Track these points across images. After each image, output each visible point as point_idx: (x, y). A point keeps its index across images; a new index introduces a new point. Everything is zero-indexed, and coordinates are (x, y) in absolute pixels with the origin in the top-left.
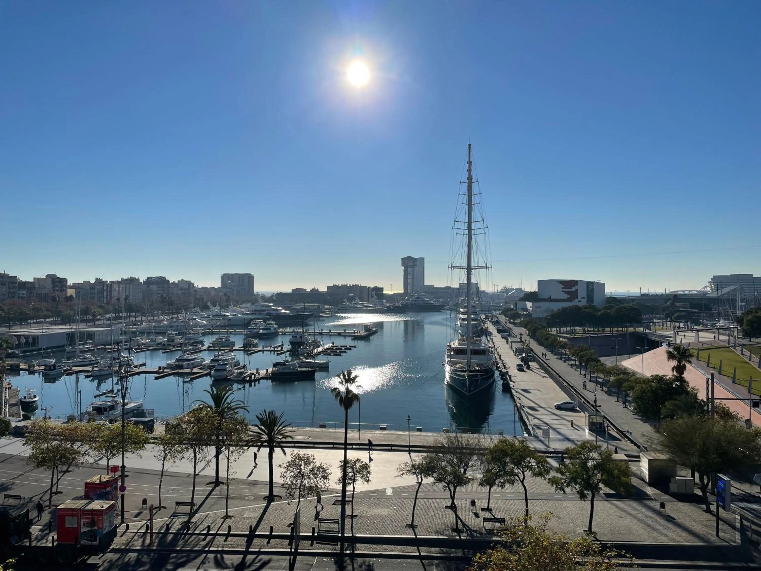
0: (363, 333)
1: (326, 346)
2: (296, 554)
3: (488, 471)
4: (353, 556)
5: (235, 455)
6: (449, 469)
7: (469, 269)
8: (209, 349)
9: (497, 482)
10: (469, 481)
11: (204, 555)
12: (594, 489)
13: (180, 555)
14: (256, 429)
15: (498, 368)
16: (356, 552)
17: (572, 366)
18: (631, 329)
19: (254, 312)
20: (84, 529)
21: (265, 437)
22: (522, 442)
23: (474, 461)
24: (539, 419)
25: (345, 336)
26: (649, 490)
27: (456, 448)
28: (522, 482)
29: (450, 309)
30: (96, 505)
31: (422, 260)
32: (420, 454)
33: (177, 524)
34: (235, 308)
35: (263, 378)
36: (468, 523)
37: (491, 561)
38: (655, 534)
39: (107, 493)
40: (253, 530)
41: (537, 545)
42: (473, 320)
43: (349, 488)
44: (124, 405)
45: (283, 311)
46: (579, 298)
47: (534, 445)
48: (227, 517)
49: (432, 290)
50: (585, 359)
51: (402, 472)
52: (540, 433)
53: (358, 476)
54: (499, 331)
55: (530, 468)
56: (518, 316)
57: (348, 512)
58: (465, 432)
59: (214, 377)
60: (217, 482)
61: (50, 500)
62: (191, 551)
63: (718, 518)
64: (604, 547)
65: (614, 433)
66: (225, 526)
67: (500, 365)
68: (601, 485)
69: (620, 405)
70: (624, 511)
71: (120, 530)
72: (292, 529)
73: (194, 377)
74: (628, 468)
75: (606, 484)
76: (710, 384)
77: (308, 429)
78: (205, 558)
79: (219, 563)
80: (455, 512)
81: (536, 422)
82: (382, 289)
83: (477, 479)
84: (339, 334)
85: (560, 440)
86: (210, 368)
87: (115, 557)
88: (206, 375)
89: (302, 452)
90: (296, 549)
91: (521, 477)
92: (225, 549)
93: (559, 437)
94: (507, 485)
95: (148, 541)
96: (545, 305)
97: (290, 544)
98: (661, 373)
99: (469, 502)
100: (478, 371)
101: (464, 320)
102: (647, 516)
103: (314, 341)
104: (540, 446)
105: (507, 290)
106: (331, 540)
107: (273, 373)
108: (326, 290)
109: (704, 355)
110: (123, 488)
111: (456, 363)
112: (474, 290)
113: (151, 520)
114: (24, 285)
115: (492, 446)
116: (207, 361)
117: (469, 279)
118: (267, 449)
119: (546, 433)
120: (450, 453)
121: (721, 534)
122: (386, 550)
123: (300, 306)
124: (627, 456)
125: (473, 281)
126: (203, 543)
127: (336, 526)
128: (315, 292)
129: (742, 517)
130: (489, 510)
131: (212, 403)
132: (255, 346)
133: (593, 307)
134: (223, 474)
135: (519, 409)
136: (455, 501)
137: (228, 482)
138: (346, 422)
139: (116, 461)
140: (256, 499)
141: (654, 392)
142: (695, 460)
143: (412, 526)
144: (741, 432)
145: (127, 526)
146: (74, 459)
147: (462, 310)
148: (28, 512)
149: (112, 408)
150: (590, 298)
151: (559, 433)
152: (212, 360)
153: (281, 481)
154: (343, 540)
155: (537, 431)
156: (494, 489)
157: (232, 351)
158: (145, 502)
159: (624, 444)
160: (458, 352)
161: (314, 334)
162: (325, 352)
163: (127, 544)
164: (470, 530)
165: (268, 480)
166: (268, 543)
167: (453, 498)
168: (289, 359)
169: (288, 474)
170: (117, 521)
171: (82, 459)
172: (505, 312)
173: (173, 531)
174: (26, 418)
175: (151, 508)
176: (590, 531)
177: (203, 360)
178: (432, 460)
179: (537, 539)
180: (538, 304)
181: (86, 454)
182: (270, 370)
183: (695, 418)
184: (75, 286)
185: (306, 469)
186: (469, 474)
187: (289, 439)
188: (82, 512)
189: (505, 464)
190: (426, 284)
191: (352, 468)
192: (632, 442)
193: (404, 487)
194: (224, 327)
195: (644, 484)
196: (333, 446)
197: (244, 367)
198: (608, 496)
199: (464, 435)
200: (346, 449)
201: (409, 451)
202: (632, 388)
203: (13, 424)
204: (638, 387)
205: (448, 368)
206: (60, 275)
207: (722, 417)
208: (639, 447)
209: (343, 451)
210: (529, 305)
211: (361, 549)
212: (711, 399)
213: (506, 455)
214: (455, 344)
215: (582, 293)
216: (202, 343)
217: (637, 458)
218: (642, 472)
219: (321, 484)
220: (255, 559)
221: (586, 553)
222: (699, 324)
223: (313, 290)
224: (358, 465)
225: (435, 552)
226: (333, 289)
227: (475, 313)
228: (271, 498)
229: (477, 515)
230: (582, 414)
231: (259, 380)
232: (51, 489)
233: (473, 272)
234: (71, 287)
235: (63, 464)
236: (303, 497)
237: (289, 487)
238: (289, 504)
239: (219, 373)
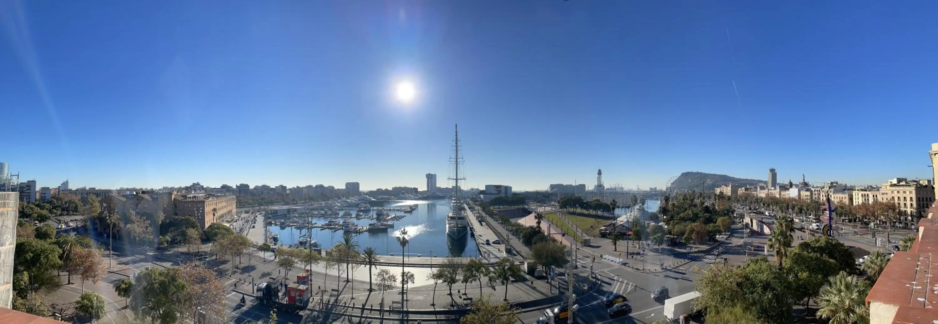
0: (409, 210)
1: (393, 216)
2: (382, 319)
3: (465, 275)
4: (408, 320)
5: (355, 269)
6: (449, 275)
7: (457, 180)
8: (342, 217)
9: (469, 280)
10: (457, 281)
11: (344, 317)
12: (507, 279)
13: (334, 315)
14: (363, 256)
15: (469, 225)
16: (409, 319)
17: (499, 223)
18: (521, 207)
19: (360, 200)
20: (297, 298)
21: (368, 260)
22: (479, 260)
23: (460, 271)
24: (486, 249)
25: (401, 211)
26: (528, 277)
27: (452, 265)
28: (479, 279)
29: (448, 198)
30: (302, 287)
31: (435, 175)
32: (436, 268)
33: (332, 300)
34: (352, 198)
35: (365, 231)
36: (457, 302)
37: (467, 321)
38: (530, 296)
39: (305, 282)
40: (364, 306)
41: (486, 310)
42: (458, 203)
43: (405, 286)
44: (310, 241)
45: (373, 199)
46: (502, 193)
47: (484, 261)
48: (352, 298)
49: (440, 189)
50: (504, 220)
51: (428, 278)
52: (486, 255)
53: (409, 281)
54: (469, 208)
55: (482, 272)
56: (477, 201)
57: (405, 298)
58: (455, 257)
59: (345, 230)
60: (348, 281)
61: (285, 282)
62: (338, 314)
63: (551, 285)
64: (512, 306)
65: (515, 253)
66: (352, 303)
67: (470, 224)
68: (510, 277)
69: (517, 240)
70: (519, 288)
71: (311, 300)
72: (381, 306)
73: (336, 230)
74: (520, 267)
75: (512, 276)
76: (549, 228)
77: (385, 256)
78: (344, 318)
79: (350, 321)
80: (451, 297)
81: (485, 250)
82: (417, 189)
83: (460, 280)
84: (398, 210)
85: (494, 258)
86: (343, 226)
87: (309, 312)
88: (341, 229)
89: (384, 268)
90: (383, 316)
91: (479, 277)
92: (353, 314)
93: (494, 256)
94: (473, 282)
95: (321, 307)
96: (488, 196)
97: (380, 314)
98: (532, 225)
99: (457, 291)
100: (461, 227)
101: (454, 203)
102: (526, 289)
103: (387, 214)
104: (486, 262)
105: (472, 189)
106: (399, 312)
107: (369, 229)
108: (391, 189)
109: (547, 216)
110: (311, 281)
111: (451, 224)
112: (458, 188)
113: (322, 296)
114: (272, 189)
115: (467, 263)
116: (341, 223)
117: (457, 184)
118: (369, 266)
119: (489, 255)
120: (449, 267)
121: (552, 292)
122: (422, 317)
123: (380, 197)
124: (520, 262)
125: (458, 185)
126: (343, 310)
127: (400, 305)
128: (386, 190)
129: (559, 283)
130: (465, 294)
131: (344, 243)
132: (361, 216)
133: (507, 197)
134: (350, 277)
135: (477, 245)
136: (452, 291)
137: (353, 281)
138: (403, 253)
139: (308, 268)
140: (365, 290)
141: (530, 233)
142: (543, 261)
143: (433, 305)
144: (559, 247)
145: (313, 299)
146: (293, 264)
147: (453, 198)
148: (277, 286)
149: (306, 242)
150: (506, 193)
151: (494, 255)
152: (343, 222)
153: (376, 282)
154: (403, 312)
155: (485, 254)
156: (468, 284)
157: (351, 218)
158: (319, 288)
159: (519, 257)
160: (452, 218)
161: (387, 210)
162: (392, 219)
163: (313, 307)
164: (457, 305)
165: (369, 281)
166: (371, 312)
167: (450, 290)
168: (376, 222)
169: (379, 279)
170: (310, 295)
171: (296, 265)
172: (472, 199)
173: (331, 303)
174: (275, 244)
175: (322, 291)
176: (505, 300)
177: (339, 222)
178: (441, 271)
179: (486, 307)
180: (486, 196)
181: (297, 263)
182: (368, 228)
183: (544, 243)
184: (290, 189)
185: (386, 276)
186: (457, 278)
187: (378, 261)
188: (296, 290)
189: (472, 272)
190: (437, 186)
191: (406, 276)
192: (521, 256)
193: (429, 285)
194: (347, 207)
195: (525, 274)
196: (397, 265)
197: (357, 226)
198: (512, 281)
199: (456, 258)
200: (403, 266)
201: (431, 267)
202: (522, 232)
203: (271, 247)
204: (524, 232)
205: (447, 226)
206: (284, 185)
207: (553, 242)
208: (524, 258)
209: (402, 268)
210: (482, 196)
211: (412, 317)
212: (549, 234)
213: (473, 267)
214: (451, 215)
215: (503, 191)
216: (338, 214)
217: (522, 263)
218: (525, 268)
219: (393, 284)
220: (365, 320)
221: (505, 310)
222: (545, 203)
223: (386, 189)
224: (409, 275)
225: (443, 317)
226: (395, 189)
227: (459, 200)
228: (371, 290)
229: (460, 297)
230: (503, 245)
231: (363, 232)
232: (285, 276)
233: (459, 181)
234: (288, 190)
235: (289, 266)
236: (385, 290)
237: (380, 285)
238: (379, 293)
239: (346, 228)
